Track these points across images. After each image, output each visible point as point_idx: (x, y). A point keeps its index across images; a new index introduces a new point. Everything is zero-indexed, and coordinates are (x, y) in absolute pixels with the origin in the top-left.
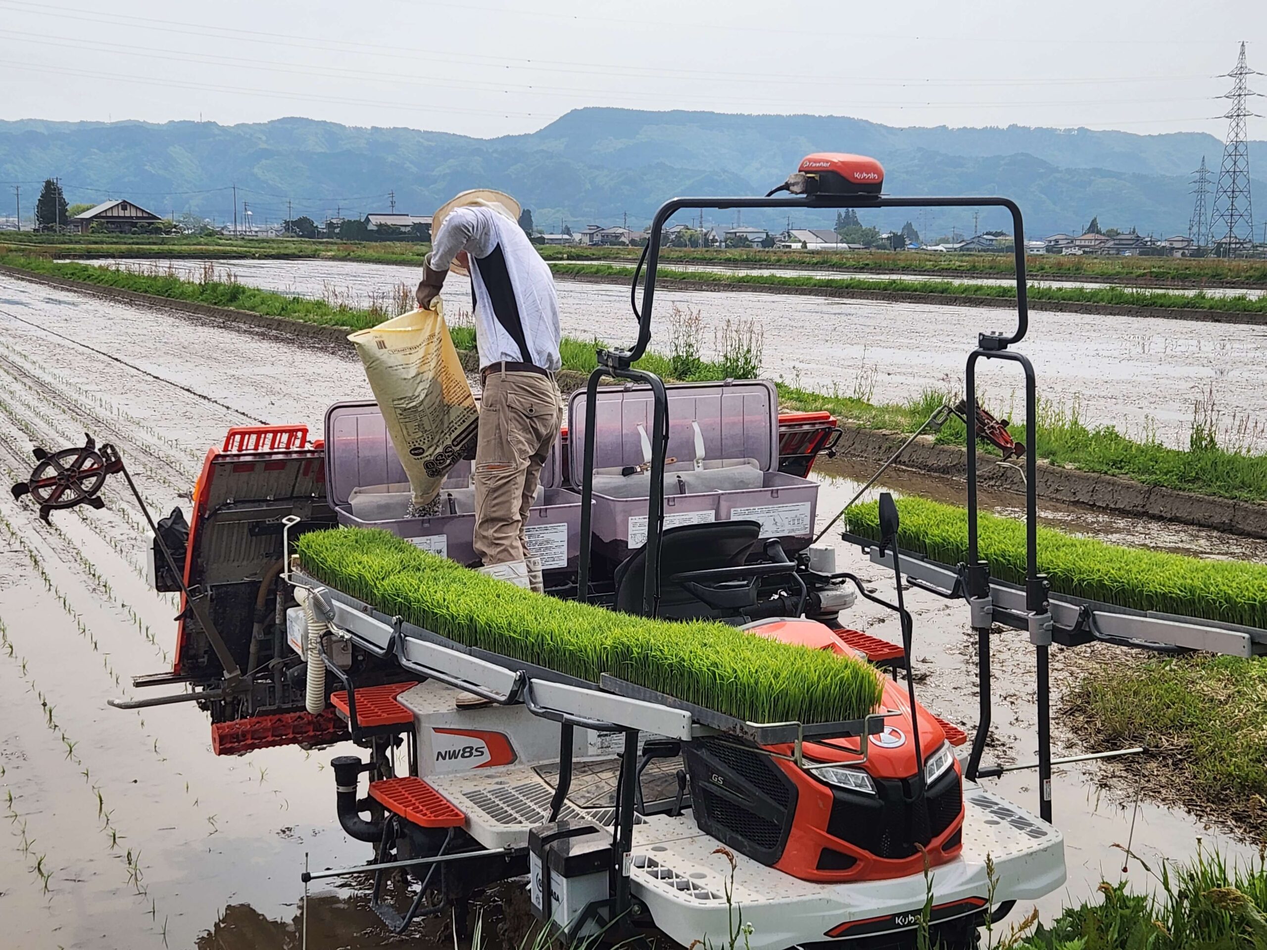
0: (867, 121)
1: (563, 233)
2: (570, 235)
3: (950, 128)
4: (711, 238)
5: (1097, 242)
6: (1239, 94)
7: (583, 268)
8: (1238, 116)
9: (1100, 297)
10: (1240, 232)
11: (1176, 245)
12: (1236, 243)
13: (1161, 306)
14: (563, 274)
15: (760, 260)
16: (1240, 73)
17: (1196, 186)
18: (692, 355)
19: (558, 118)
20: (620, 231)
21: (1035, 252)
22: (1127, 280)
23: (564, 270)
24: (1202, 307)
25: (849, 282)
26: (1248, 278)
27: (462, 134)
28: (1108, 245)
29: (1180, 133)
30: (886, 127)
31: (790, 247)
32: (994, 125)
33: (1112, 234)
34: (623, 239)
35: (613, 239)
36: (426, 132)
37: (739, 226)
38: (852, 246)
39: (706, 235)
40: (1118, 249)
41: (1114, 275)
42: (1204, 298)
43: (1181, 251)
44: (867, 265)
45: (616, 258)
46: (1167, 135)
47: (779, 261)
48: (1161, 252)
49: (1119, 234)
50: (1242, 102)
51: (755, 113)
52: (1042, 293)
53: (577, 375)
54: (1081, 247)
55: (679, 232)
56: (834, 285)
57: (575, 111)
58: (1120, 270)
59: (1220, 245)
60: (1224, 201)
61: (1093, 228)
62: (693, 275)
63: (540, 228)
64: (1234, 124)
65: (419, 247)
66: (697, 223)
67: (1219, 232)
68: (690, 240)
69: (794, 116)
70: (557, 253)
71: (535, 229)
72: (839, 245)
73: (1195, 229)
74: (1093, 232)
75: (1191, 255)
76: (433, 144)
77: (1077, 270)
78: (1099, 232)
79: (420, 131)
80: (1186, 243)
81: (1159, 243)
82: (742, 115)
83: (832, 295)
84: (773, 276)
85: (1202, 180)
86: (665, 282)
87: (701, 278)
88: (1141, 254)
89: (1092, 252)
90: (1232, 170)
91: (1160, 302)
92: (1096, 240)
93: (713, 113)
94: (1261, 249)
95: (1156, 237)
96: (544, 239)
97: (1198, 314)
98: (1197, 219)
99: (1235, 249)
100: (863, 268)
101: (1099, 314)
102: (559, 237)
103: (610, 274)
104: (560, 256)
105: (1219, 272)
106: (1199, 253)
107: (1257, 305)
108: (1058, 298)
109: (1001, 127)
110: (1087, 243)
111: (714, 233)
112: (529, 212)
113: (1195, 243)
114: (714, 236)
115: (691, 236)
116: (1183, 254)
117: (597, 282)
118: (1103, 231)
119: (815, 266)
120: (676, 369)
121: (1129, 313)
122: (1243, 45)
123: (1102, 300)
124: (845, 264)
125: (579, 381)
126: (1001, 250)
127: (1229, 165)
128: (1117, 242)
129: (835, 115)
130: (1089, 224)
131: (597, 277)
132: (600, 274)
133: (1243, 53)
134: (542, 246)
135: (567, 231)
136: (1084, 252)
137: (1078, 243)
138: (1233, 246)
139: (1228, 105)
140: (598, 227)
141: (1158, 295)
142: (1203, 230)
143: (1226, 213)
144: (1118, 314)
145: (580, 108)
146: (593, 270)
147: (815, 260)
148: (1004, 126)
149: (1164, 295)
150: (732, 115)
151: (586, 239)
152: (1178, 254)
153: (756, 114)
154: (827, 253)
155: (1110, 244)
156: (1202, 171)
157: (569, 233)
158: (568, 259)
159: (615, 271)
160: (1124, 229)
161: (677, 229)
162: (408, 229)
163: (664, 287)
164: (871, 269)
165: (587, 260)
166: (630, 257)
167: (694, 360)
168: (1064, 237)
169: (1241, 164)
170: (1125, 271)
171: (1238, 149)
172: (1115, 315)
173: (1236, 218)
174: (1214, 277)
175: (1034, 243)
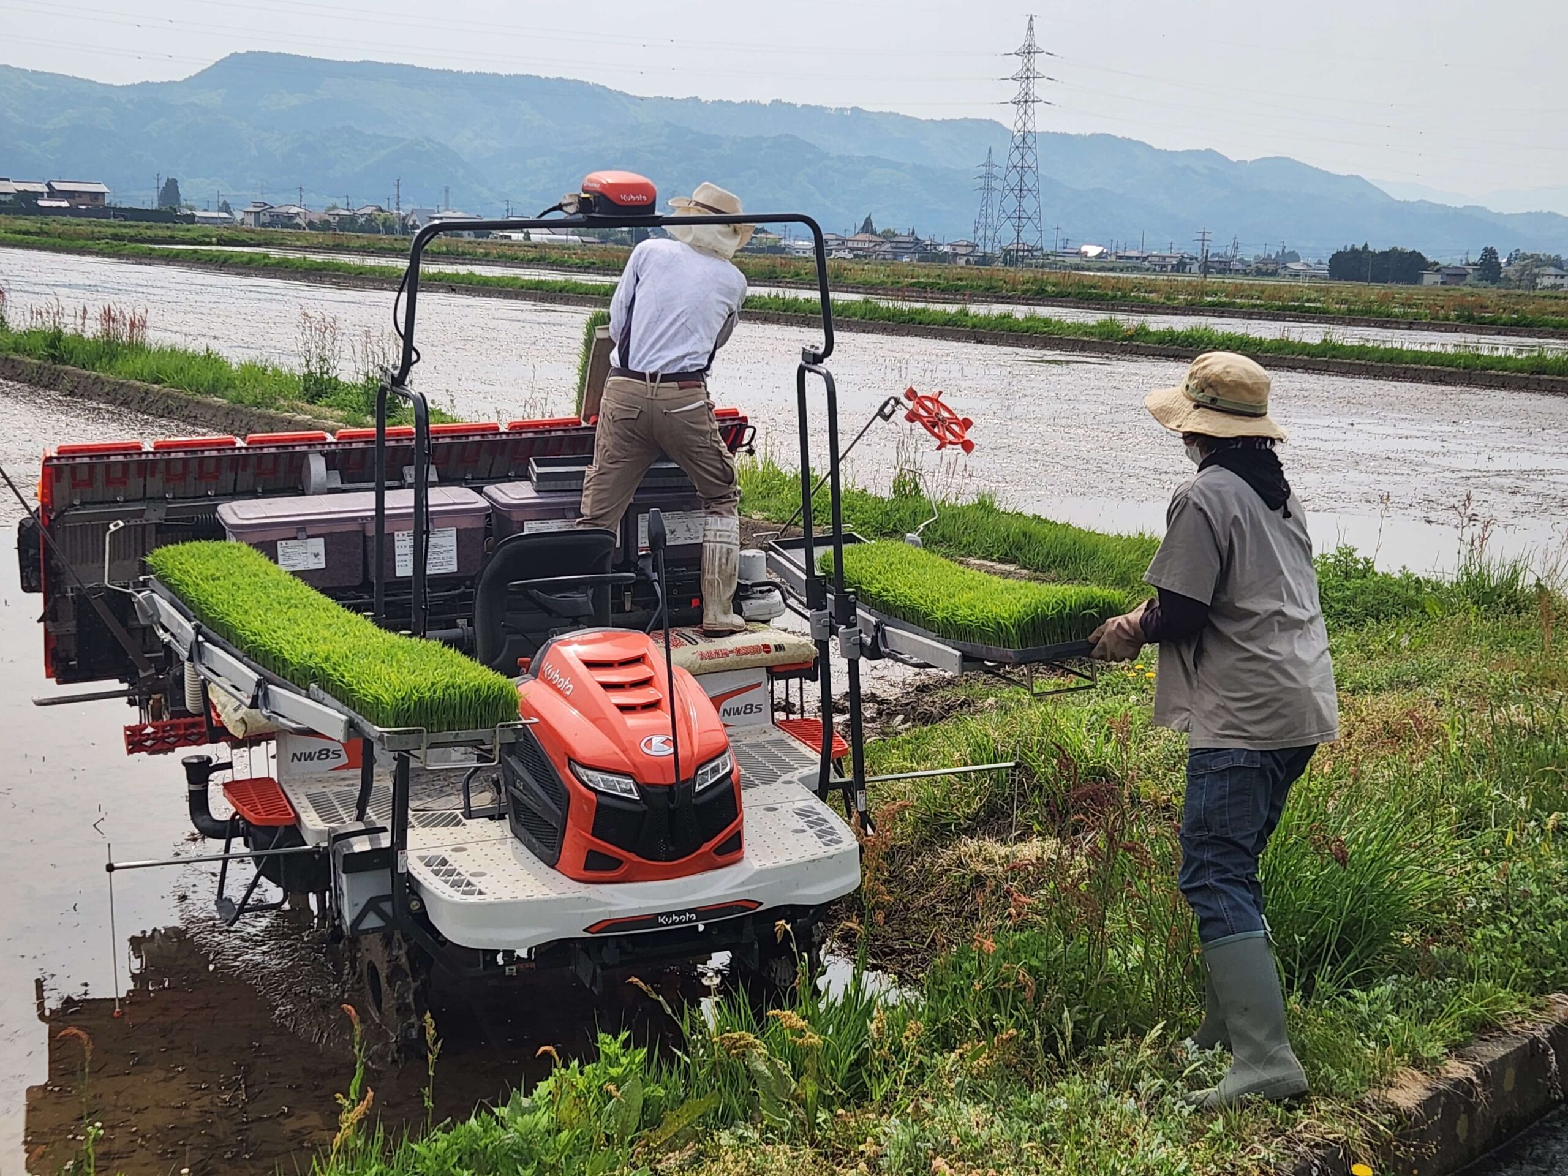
0: (604, 87)
1: (220, 210)
2: (230, 213)
3: (703, 100)
4: (411, 223)
5: (872, 244)
6: (1027, 77)
7: (232, 256)
8: (1026, 102)
9: (852, 311)
10: (1030, 238)
11: (960, 250)
12: (1024, 251)
13: (920, 323)
14: (206, 263)
15: (464, 254)
16: (1028, 51)
17: (981, 182)
18: (327, 373)
19: (213, 63)
20: (294, 210)
21: (801, 254)
22: (892, 290)
23: (207, 258)
24: (965, 326)
25: (564, 284)
26: (1025, 292)
27: (85, 78)
28: (884, 248)
29: (966, 119)
30: (626, 95)
31: (510, 237)
32: (755, 99)
33: (889, 235)
34: (298, 220)
35: (286, 220)
36: (35, 72)
37: (447, 210)
38: (586, 239)
39: (404, 219)
40: (895, 254)
41: (878, 284)
42: (967, 315)
43: (965, 258)
44: (594, 263)
45: (281, 244)
46: (951, 120)
47: (487, 255)
48: (943, 258)
49: (896, 235)
50: (1031, 86)
51: (466, 70)
52: (788, 303)
53: (182, 395)
54: (851, 249)
55: (370, 215)
56: (545, 287)
57: (234, 55)
58: (885, 278)
59: (1008, 252)
60: (1011, 203)
61: (867, 227)
62: (372, 269)
63: (189, 203)
64: (1021, 112)
65: (22, 222)
66: (393, 205)
67: (1007, 237)
68: (384, 224)
69: (515, 75)
70: (204, 236)
71: (183, 203)
72: (570, 237)
73: (981, 233)
74: (867, 232)
75: (976, 263)
76: (45, 88)
77: (836, 277)
78: (874, 233)
79: (26, 71)
80: (970, 249)
81: (941, 248)
82: (450, 72)
83: (543, 299)
84: (471, 273)
85: (989, 176)
86: (338, 277)
87: (382, 273)
88: (919, 260)
89: (865, 257)
90: (1019, 165)
91: (918, 318)
92: (870, 241)
93: (413, 67)
94: (1052, 258)
95: (938, 240)
96: (194, 216)
97: (960, 334)
98: (983, 220)
99: (1023, 257)
100: (588, 267)
101: (851, 330)
102: (215, 215)
103: (266, 265)
104: (207, 240)
105: (994, 284)
106: (985, 260)
107: (1024, 325)
108: (805, 311)
109: (762, 102)
110: (860, 245)
111: (414, 217)
112: (175, 181)
113: (981, 249)
114: (415, 221)
115: (386, 220)
116: (967, 261)
117: (248, 275)
118: (879, 231)
119: (530, 263)
120: (306, 390)
121: (884, 330)
122: (1031, 19)
123: (855, 314)
124: (566, 262)
125: (183, 403)
126: (761, 251)
127: (1016, 158)
128: (894, 245)
129: (565, 77)
130: (863, 223)
131: (250, 268)
132: (253, 265)
133: (1031, 28)
134: (190, 226)
135: (226, 208)
136: (856, 256)
137: (850, 244)
138: (1021, 253)
139: (1014, 89)
140: (266, 204)
141: (917, 310)
142: (990, 233)
143: (1014, 215)
144: (872, 332)
145: (242, 51)
146: (245, 259)
147: (530, 255)
148: (766, 100)
149: (924, 311)
150: (438, 71)
151: (250, 219)
152: (962, 262)
153: (468, 71)
154: (549, 247)
155: (887, 246)
156: (989, 164)
157: (228, 211)
158: (218, 244)
159: (273, 261)
160: (902, 228)
161: (368, 211)
162: (10, 198)
163: (334, 283)
164: (598, 269)
165: (244, 246)
166: (298, 243)
167: (330, 378)
168: (834, 237)
169: (1029, 160)
170: (891, 279)
171: (1025, 142)
172: (868, 332)
173: (1024, 221)
174: (987, 289)
175: (801, 243)
